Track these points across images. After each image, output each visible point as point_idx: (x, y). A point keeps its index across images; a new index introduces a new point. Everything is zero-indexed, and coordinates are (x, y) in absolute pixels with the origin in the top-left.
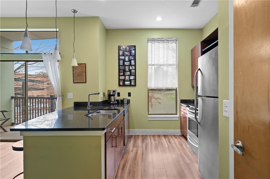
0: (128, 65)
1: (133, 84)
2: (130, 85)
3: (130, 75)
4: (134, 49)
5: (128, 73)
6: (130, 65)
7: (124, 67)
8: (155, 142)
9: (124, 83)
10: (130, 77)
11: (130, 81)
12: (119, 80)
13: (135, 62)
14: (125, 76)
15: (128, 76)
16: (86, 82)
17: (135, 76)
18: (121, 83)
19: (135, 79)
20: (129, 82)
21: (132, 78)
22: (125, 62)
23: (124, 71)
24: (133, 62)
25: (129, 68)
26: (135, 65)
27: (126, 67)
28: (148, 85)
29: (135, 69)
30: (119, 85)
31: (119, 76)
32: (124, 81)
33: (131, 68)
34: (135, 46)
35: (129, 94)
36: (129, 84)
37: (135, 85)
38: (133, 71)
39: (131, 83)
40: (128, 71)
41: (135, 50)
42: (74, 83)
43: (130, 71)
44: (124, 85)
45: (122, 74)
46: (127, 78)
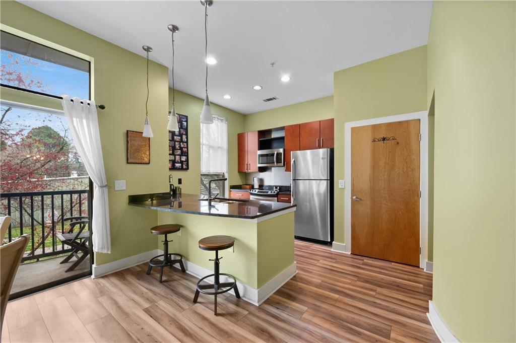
0: (178, 140)
1: (185, 167)
2: (182, 169)
3: (182, 155)
4: (185, 120)
5: (179, 152)
6: (181, 141)
7: (173, 142)
9: (173, 165)
10: (182, 157)
11: (182, 162)
12: (169, 161)
13: (187, 138)
14: (175, 156)
15: (179, 156)
16: (149, 163)
17: (187, 156)
18: (170, 166)
19: (187, 161)
20: (180, 165)
21: (184, 159)
22: (175, 137)
23: (174, 148)
24: (184, 137)
25: (180, 145)
26: (187, 142)
27: (177, 143)
28: (201, 169)
29: (187, 148)
31: (169, 155)
32: (174, 162)
33: (182, 146)
34: (187, 117)
35: (180, 181)
36: (180, 168)
37: (188, 168)
38: (185, 150)
39: (182, 166)
40: (179, 148)
41: (187, 121)
42: (128, 163)
43: (181, 149)
44: (174, 168)
45: (171, 152)
46: (178, 158)
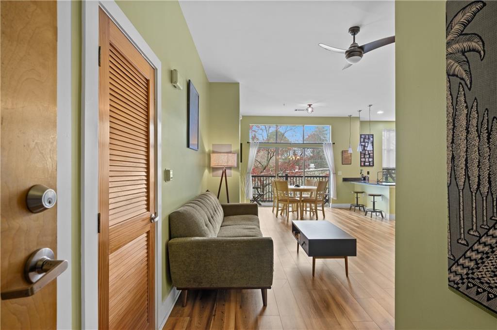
0: (367, 149)
1: (371, 165)
2: (370, 166)
3: (369, 157)
5: (368, 156)
7: (364, 151)
9: (364, 164)
10: (369, 159)
11: (369, 162)
12: (361, 161)
13: (373, 148)
14: (365, 158)
16: (351, 164)
17: (373, 158)
18: (362, 164)
19: (373, 161)
21: (371, 160)
23: (365, 154)
25: (369, 152)
27: (366, 151)
28: (383, 165)
30: (361, 166)
31: (361, 158)
32: (365, 162)
34: (373, 135)
35: (368, 173)
36: (368, 165)
37: (373, 166)
38: (371, 154)
39: (370, 164)
41: (373, 138)
42: (342, 164)
43: (369, 154)
44: (365, 165)
45: (363, 157)
46: (367, 160)
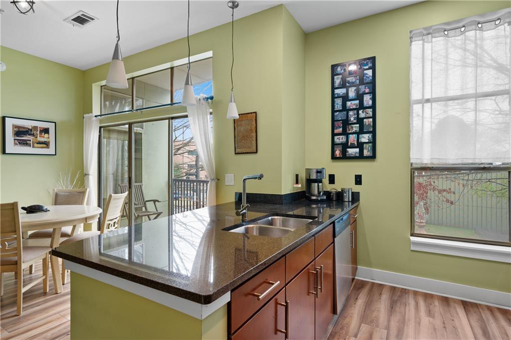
0: (354, 107)
2: (361, 157)
3: (361, 131)
4: (370, 65)
5: (356, 127)
6: (362, 107)
7: (345, 113)
8: (431, 319)
9: (344, 152)
10: (360, 136)
11: (360, 145)
12: (334, 144)
13: (374, 99)
15: (355, 136)
16: (256, 152)
17: (374, 133)
18: (338, 153)
19: (373, 142)
20: (357, 150)
21: (365, 138)
22: (347, 102)
23: (346, 123)
24: (367, 100)
25: (358, 114)
26: (373, 107)
27: (351, 113)
28: (413, 156)
29: (374, 117)
30: (334, 157)
31: (334, 135)
32: (345, 146)
33: (362, 114)
34: (373, 59)
35: (358, 180)
36: (358, 155)
37: (373, 157)
39: (361, 151)
40: (355, 121)
41: (373, 68)
42: (236, 153)
43: (360, 121)
44: (345, 157)
45: (340, 130)
46: (353, 138)
